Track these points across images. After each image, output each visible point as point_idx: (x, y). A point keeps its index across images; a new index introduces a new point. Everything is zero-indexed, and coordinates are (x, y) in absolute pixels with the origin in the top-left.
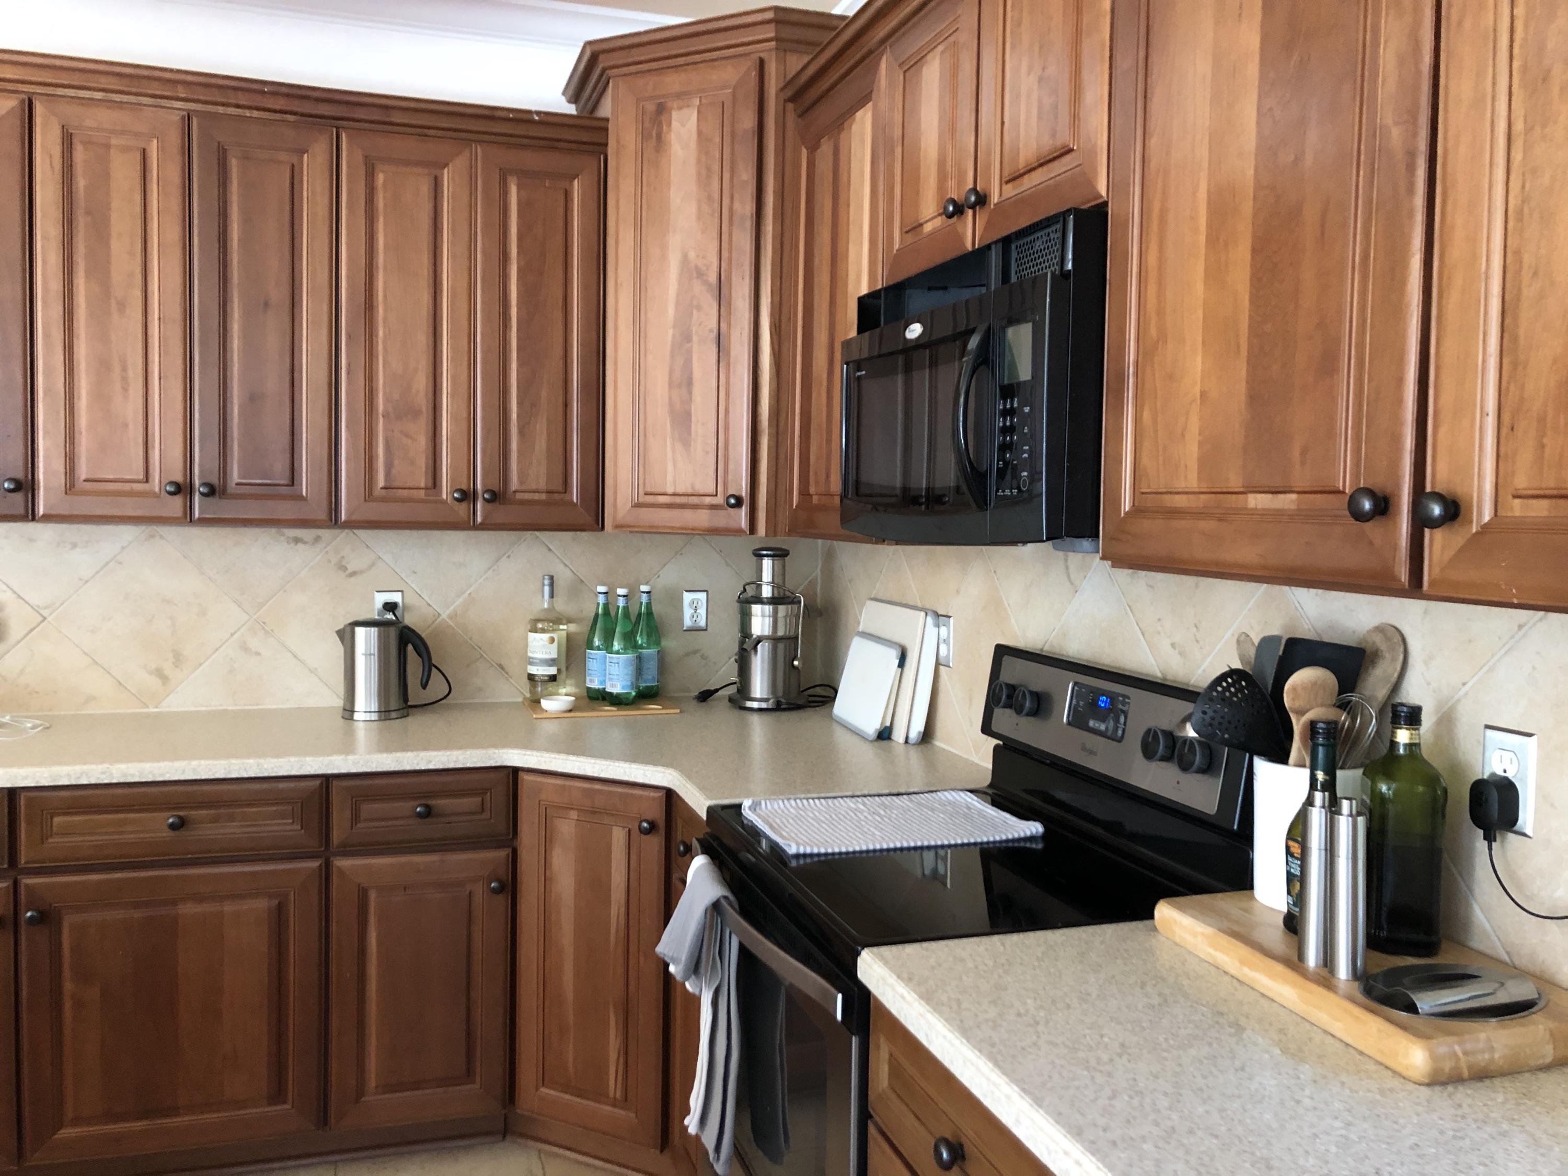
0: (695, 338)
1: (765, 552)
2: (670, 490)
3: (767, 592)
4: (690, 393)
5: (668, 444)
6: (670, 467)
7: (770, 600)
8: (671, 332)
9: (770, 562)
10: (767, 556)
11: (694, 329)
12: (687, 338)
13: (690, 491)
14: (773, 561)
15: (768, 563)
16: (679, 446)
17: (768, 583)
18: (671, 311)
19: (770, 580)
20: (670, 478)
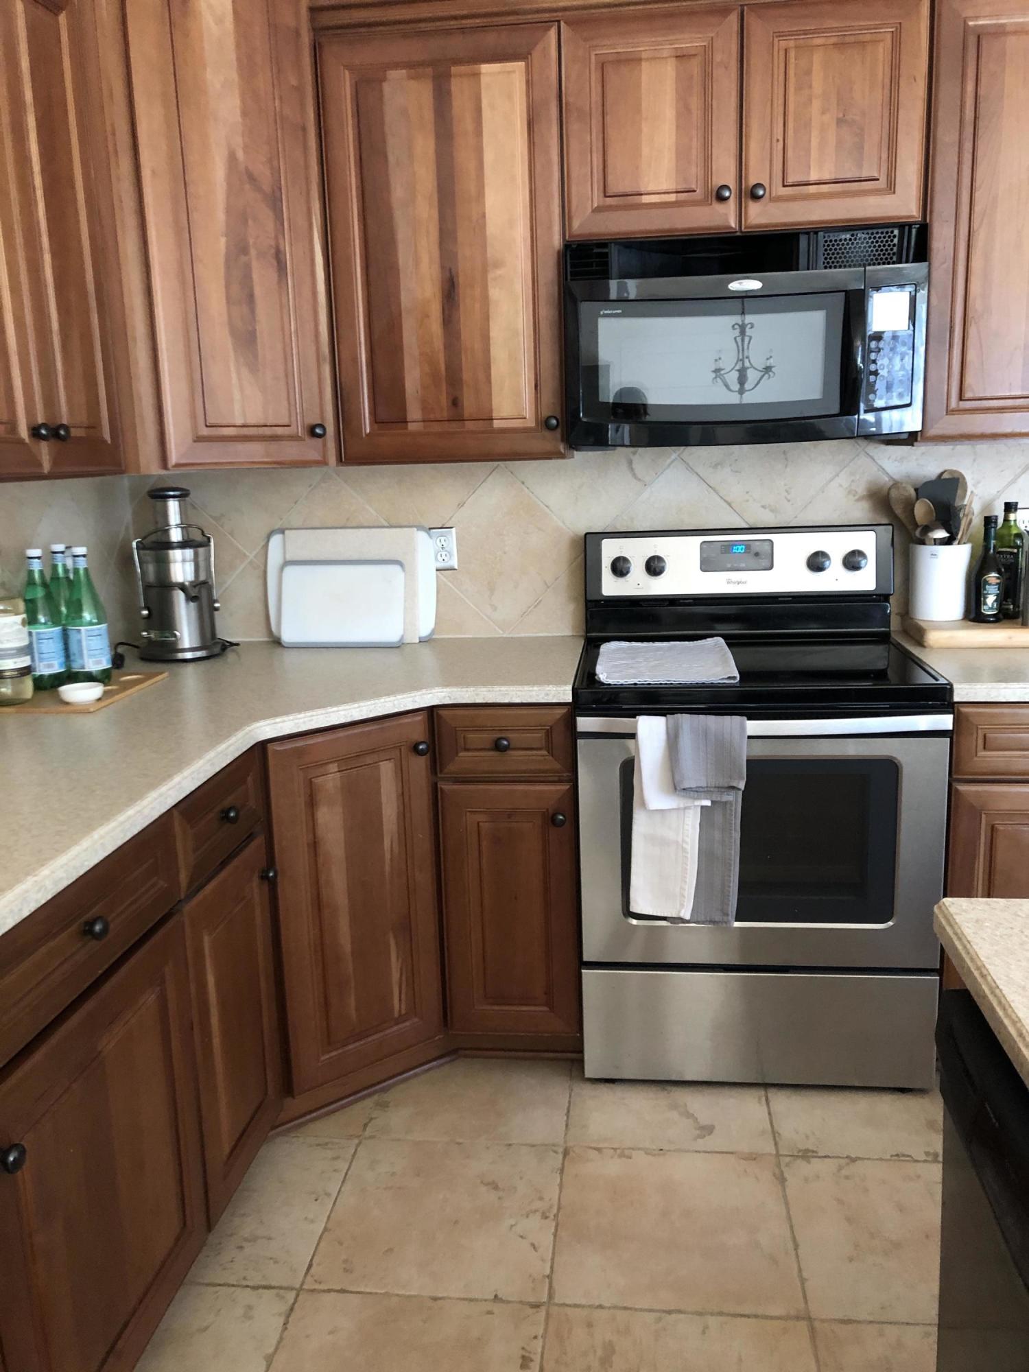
0: (253, 252)
1: (172, 493)
2: (239, 422)
3: (176, 535)
4: (253, 311)
5: (232, 369)
6: (237, 395)
7: (180, 544)
8: (223, 240)
9: (177, 503)
10: (174, 497)
11: (251, 241)
12: (244, 250)
13: (262, 422)
14: (179, 501)
15: (174, 504)
16: (245, 371)
17: (177, 526)
18: (221, 216)
19: (178, 522)
20: (237, 407)
